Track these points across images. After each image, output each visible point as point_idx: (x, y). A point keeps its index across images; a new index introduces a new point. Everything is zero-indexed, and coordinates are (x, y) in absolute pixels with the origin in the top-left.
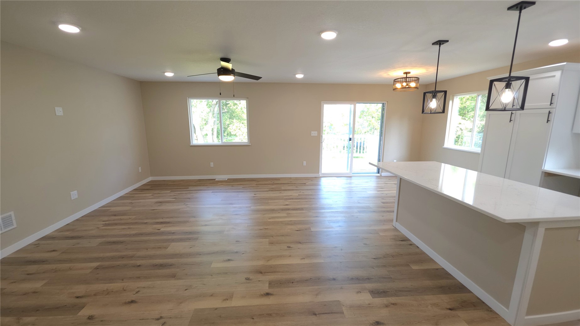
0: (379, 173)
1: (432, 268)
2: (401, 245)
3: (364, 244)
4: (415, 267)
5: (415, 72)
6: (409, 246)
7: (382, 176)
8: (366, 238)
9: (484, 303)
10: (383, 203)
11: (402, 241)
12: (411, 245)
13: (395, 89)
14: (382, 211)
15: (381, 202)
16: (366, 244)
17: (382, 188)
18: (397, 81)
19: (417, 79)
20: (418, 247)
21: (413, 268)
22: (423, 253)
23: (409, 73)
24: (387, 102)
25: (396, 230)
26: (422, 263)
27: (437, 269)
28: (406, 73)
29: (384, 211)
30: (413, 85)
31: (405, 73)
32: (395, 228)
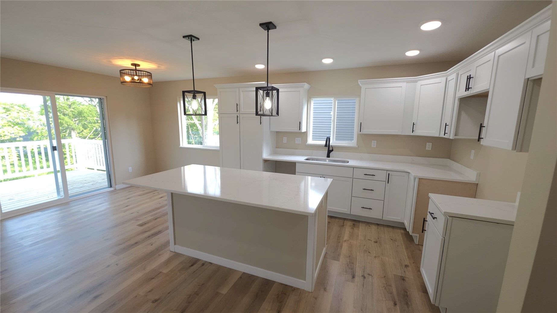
0: (111, 187)
1: (237, 279)
2: (194, 272)
3: (153, 302)
4: (224, 291)
5: (144, 65)
6: (202, 267)
7: (117, 189)
8: (150, 291)
9: (286, 285)
10: (141, 225)
11: (192, 265)
12: (203, 265)
13: (124, 82)
14: (146, 238)
15: (137, 225)
16: (156, 301)
17: (127, 206)
18: (123, 72)
19: (149, 75)
20: (210, 263)
21: (224, 293)
22: (219, 268)
23: (139, 65)
24: (106, 97)
25: (177, 255)
26: (226, 280)
27: (241, 277)
28: (136, 65)
29: (149, 237)
30: (145, 80)
31: (133, 64)
32: (175, 252)
